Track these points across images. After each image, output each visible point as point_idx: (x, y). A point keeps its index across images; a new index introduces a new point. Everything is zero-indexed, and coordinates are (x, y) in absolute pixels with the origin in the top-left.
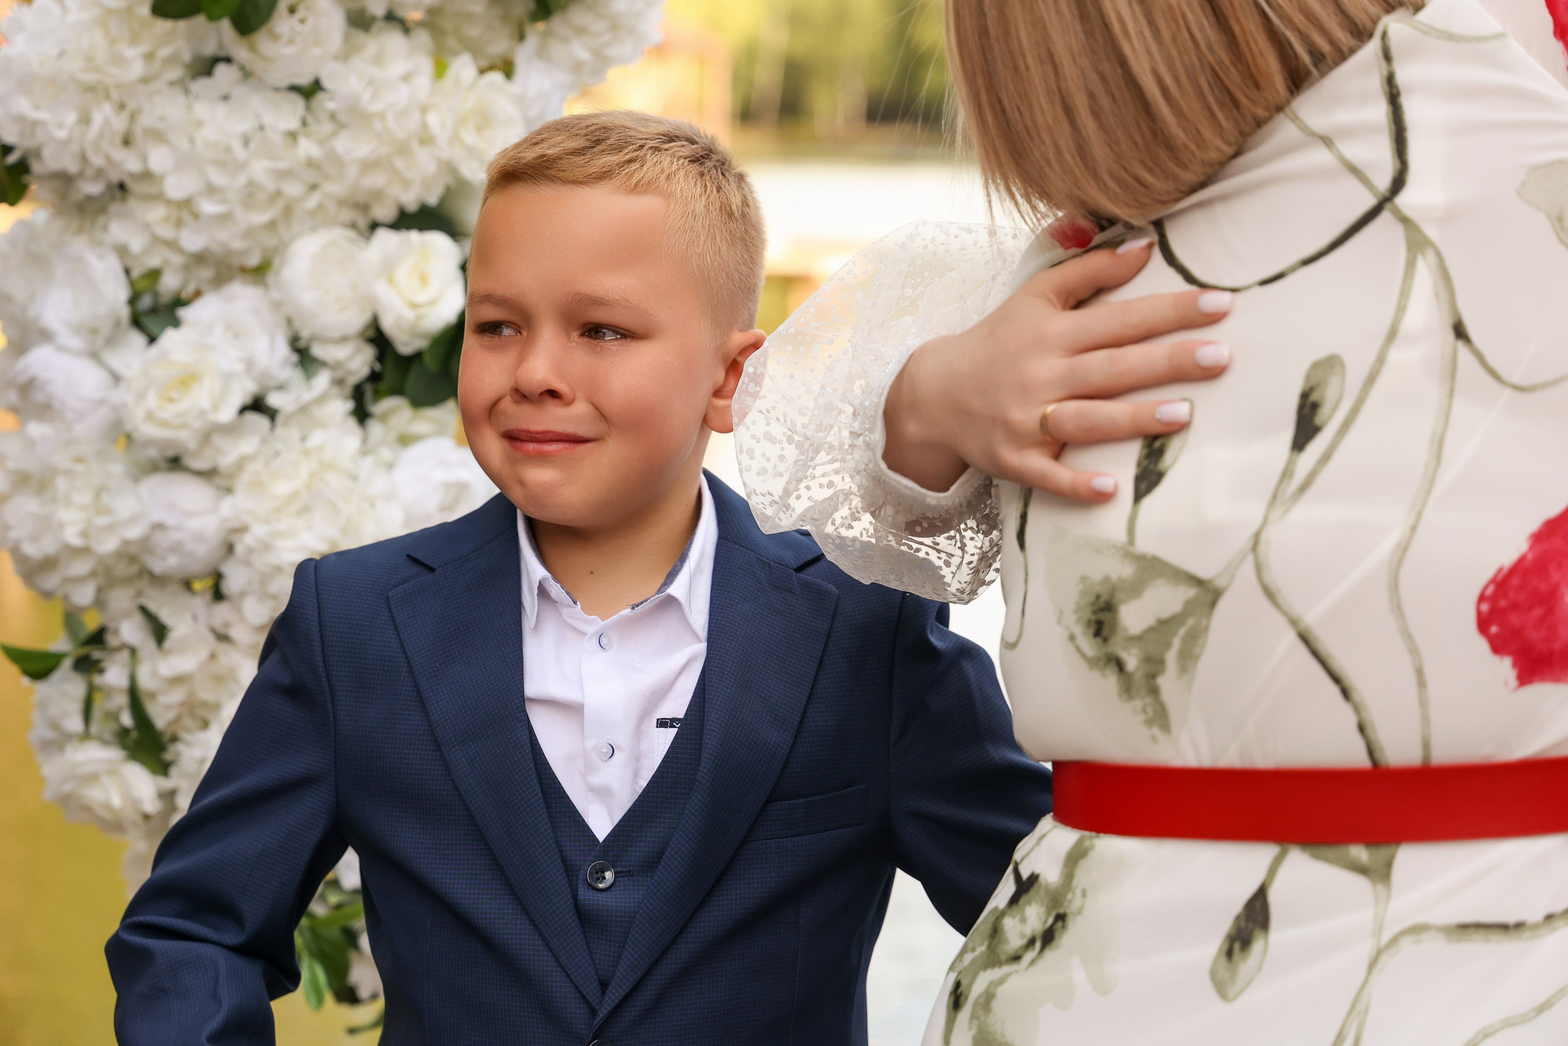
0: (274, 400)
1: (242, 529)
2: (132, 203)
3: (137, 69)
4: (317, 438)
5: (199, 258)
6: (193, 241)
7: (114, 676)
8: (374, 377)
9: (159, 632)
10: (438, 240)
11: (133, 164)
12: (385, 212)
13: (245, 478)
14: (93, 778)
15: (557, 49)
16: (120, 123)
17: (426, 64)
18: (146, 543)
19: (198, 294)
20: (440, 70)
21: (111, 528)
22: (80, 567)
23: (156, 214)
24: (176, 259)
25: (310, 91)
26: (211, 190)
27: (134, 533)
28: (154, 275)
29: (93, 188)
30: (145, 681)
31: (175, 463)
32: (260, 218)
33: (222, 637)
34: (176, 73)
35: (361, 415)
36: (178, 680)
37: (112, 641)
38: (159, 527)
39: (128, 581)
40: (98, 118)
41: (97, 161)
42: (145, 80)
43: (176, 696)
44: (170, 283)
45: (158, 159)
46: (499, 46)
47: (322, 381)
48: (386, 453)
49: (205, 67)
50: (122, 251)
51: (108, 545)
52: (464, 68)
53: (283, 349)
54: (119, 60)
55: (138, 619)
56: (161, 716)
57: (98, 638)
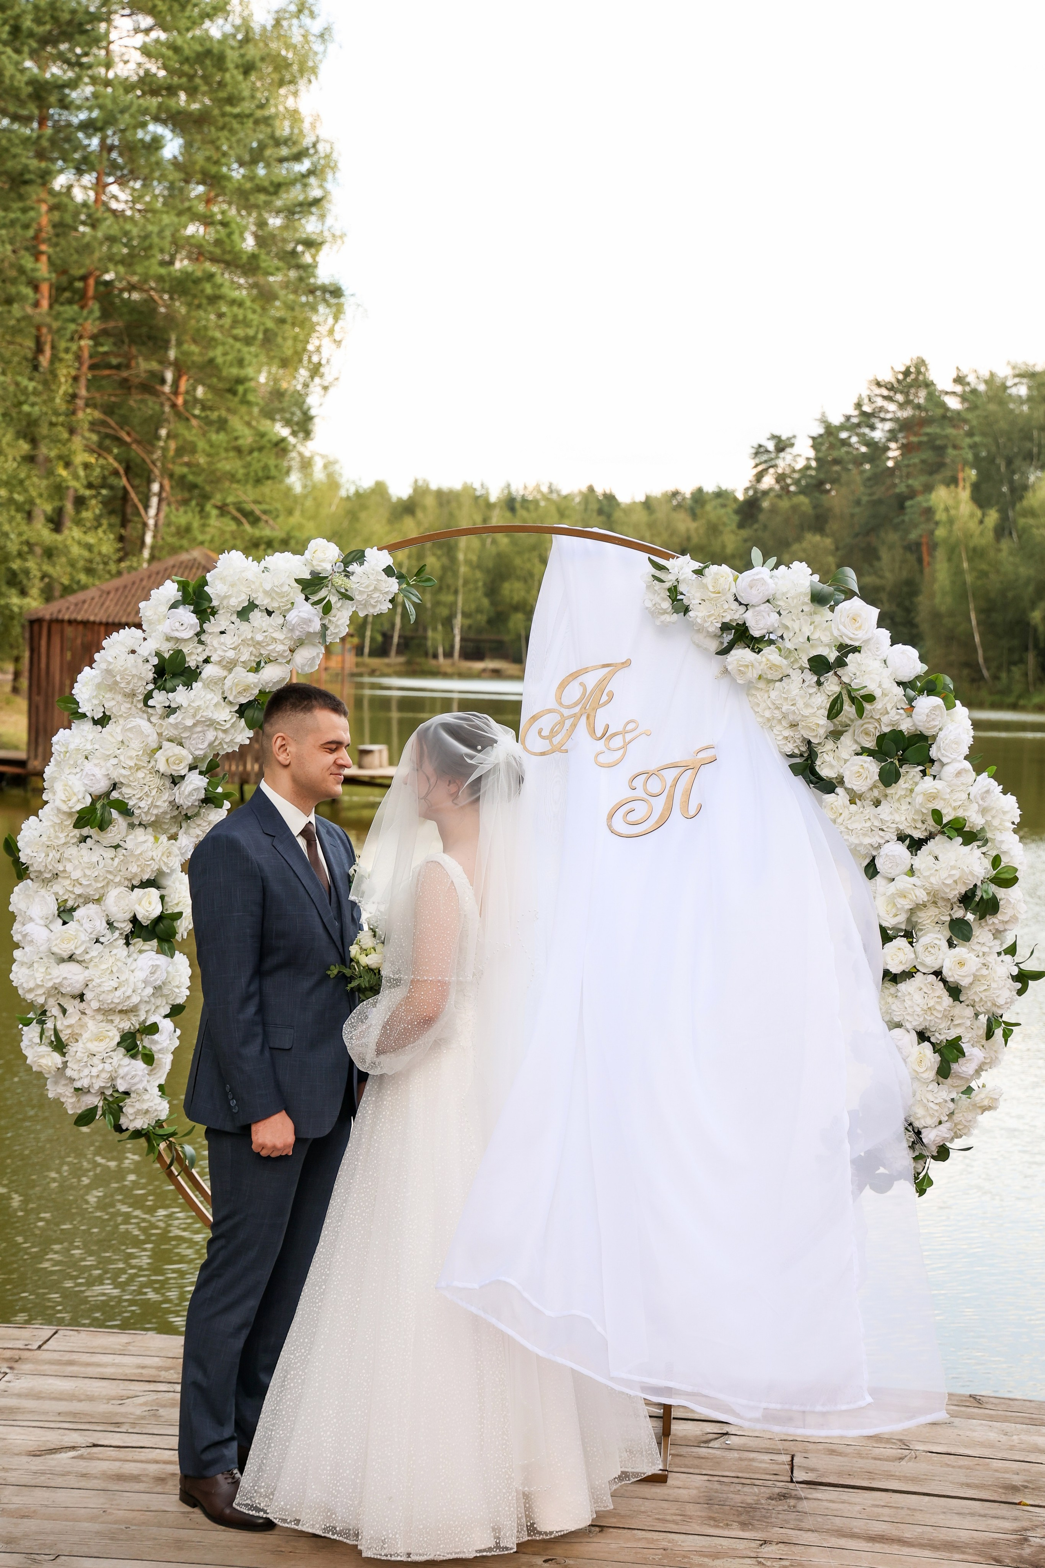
0: (101, 940)
1: (92, 980)
2: (59, 879)
3: (63, 841)
4: (114, 951)
5: (80, 896)
6: (78, 890)
7: (49, 1025)
8: (132, 932)
9: (64, 1011)
10: (153, 890)
11: (61, 868)
12: (136, 882)
13: (92, 964)
14: (43, 1056)
15: (192, 831)
16: (58, 856)
17: (151, 839)
18: (60, 984)
19: (78, 906)
20: (156, 839)
21: (51, 979)
22: (40, 991)
23: (67, 882)
24: (73, 896)
25: (117, 847)
26: (85, 875)
27: (57, 981)
28: (66, 901)
29: (49, 876)
30: (59, 1027)
31: (71, 958)
32: (99, 885)
33: (84, 1013)
34: (75, 840)
35: (128, 944)
36: (69, 1026)
37: (48, 1014)
38: (65, 978)
39: (54, 995)
40: (51, 855)
41: (50, 868)
42: (65, 844)
43: (69, 1031)
44: (70, 903)
45: (69, 867)
46: (173, 830)
47: (117, 934)
48: (135, 956)
49: (84, 839)
50: (56, 894)
51: (50, 984)
52: (164, 838)
53: (105, 924)
54: (57, 837)
55: (57, 1007)
56: (64, 1038)
57: (44, 1013)
